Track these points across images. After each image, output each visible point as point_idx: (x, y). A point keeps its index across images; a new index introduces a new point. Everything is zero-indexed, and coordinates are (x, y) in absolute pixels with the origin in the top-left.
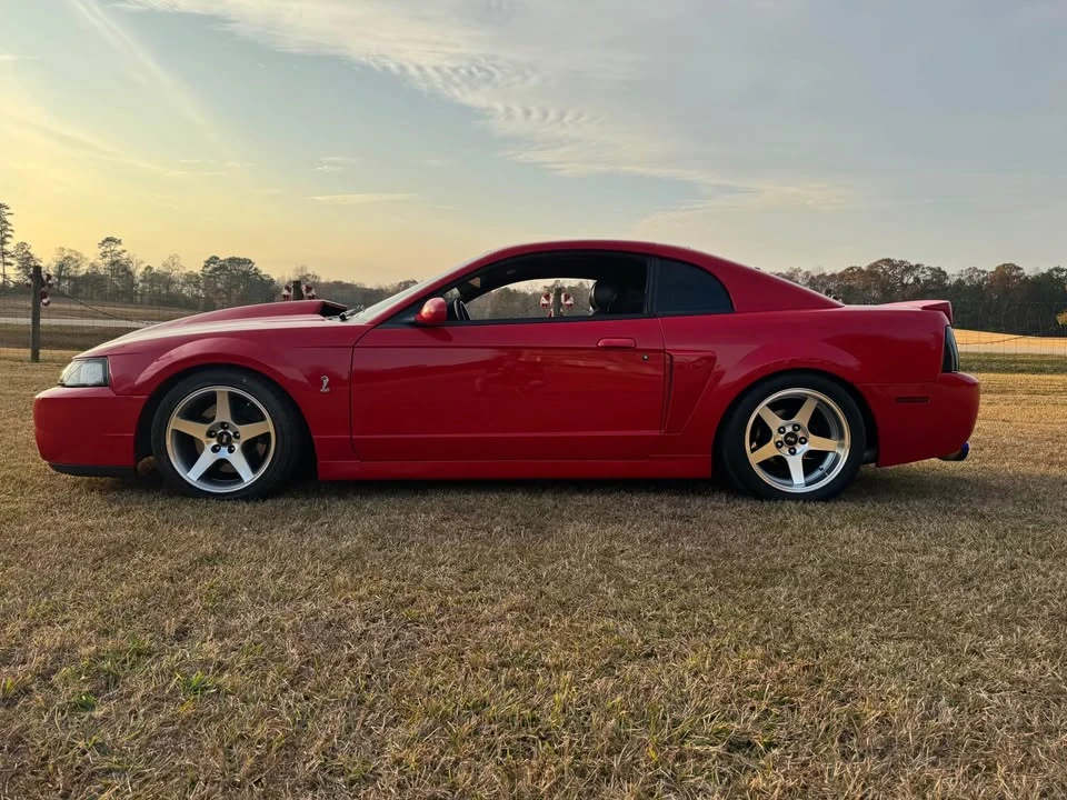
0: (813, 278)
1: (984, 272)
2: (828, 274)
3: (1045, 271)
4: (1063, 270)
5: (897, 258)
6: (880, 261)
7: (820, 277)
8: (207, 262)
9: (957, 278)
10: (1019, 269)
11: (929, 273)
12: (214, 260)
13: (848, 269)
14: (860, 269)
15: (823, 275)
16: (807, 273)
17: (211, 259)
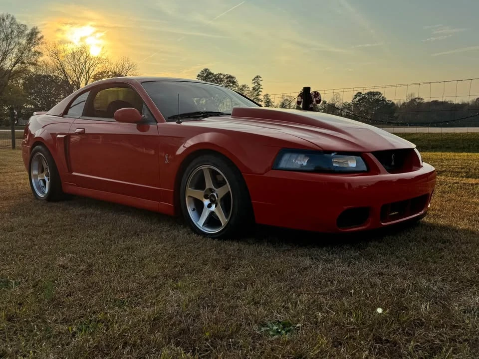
8: (355, 96)
12: (359, 94)
17: (358, 94)
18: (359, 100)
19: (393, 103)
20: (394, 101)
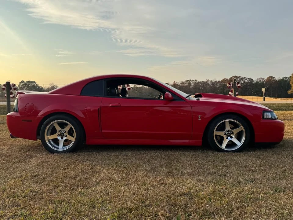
0: (213, 82)
1: (264, 79)
2: (217, 81)
3: (282, 78)
4: (287, 78)
5: (238, 76)
6: (233, 77)
7: (215, 82)
8: (20, 82)
9: (256, 81)
10: (274, 78)
11: (248, 80)
13: (224, 79)
14: (227, 79)
15: (216, 81)
16: (211, 81)
17: (22, 81)
18: (23, 85)
19: (42, 88)
20: (43, 87)
